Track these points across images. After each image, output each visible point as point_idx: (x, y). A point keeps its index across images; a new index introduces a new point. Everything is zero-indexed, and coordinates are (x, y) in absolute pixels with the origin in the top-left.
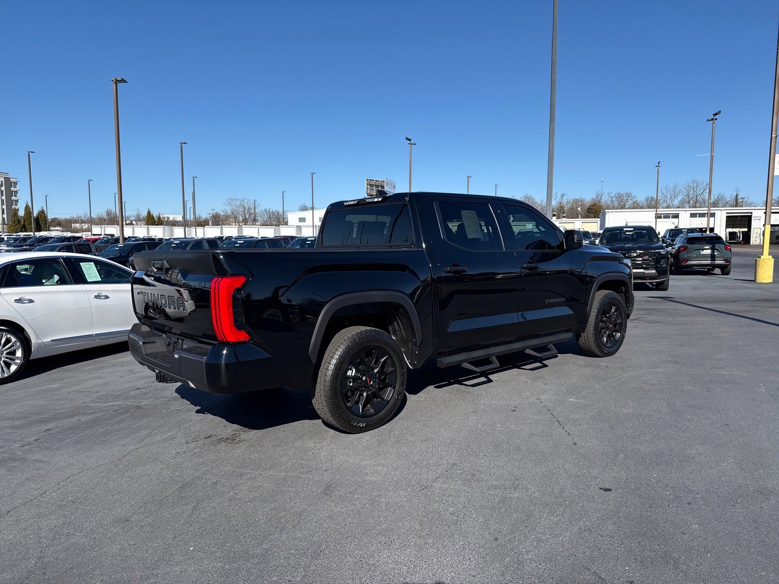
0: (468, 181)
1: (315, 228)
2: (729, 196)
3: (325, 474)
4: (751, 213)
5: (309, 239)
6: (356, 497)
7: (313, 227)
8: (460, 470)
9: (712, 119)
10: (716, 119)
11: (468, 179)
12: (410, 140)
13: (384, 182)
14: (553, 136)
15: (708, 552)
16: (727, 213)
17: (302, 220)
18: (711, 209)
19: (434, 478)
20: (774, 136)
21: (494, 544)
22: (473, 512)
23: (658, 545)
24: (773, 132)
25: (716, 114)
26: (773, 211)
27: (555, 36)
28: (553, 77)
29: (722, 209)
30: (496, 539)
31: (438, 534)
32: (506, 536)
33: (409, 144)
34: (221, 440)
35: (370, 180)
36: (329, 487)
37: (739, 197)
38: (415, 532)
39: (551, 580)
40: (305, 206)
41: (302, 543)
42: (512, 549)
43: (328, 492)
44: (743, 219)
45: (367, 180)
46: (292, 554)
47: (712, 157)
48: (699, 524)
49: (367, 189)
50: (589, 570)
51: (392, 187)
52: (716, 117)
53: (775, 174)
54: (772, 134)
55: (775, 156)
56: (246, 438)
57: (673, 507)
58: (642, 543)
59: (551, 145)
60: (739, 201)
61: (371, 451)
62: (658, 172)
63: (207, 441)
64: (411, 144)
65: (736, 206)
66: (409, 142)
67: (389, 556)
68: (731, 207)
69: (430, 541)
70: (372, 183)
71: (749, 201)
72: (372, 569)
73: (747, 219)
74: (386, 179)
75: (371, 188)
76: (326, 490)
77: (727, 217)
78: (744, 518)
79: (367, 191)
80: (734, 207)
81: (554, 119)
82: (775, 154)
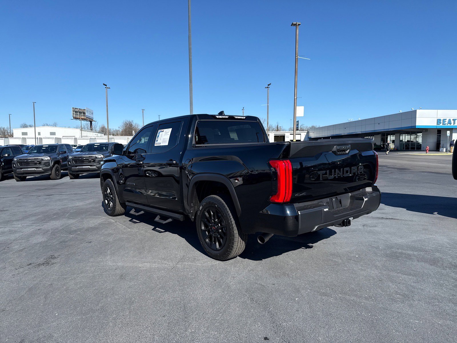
0: (143, 112)
1: (37, 139)
2: (274, 126)
3: (116, 271)
4: (285, 134)
5: (44, 146)
6: (139, 277)
7: (35, 139)
8: (188, 258)
9: (267, 87)
10: (269, 87)
11: (143, 111)
12: (106, 85)
13: (85, 110)
14: (192, 90)
15: (298, 270)
16: (274, 134)
17: (24, 134)
18: (269, 132)
19: (176, 263)
20: (296, 98)
21: (215, 282)
22: (201, 272)
23: (280, 270)
24: (295, 96)
25: (269, 85)
26: (296, 133)
27: (190, 35)
28: (190, 58)
29: (272, 132)
30: (215, 280)
31: (188, 284)
32: (219, 278)
33: (106, 88)
34: (39, 265)
35: (75, 108)
36: (122, 275)
37: (279, 127)
38: (177, 285)
39: (243, 290)
40: (25, 125)
41: (121, 300)
42: (224, 283)
43: (122, 278)
44: (281, 137)
45: (73, 108)
46: (118, 305)
47: (268, 106)
48: (293, 261)
49: (73, 114)
50: (257, 283)
51: (91, 113)
52: (269, 86)
53: (296, 116)
54: (295, 97)
55: (296, 107)
56: (55, 262)
57: (281, 257)
58: (274, 271)
59: (191, 95)
60: (279, 128)
61: (137, 257)
62: (243, 113)
63: (29, 266)
64: (107, 88)
65: (278, 131)
66: (105, 86)
67: (169, 296)
68: (275, 131)
69: (186, 287)
70: (76, 110)
71: (283, 128)
72: (163, 302)
73: (283, 137)
74: (86, 108)
75: (76, 114)
76: (121, 277)
77: (275, 136)
78: (308, 256)
79: (73, 115)
80: (276, 131)
81: (192, 81)
82: (296, 106)
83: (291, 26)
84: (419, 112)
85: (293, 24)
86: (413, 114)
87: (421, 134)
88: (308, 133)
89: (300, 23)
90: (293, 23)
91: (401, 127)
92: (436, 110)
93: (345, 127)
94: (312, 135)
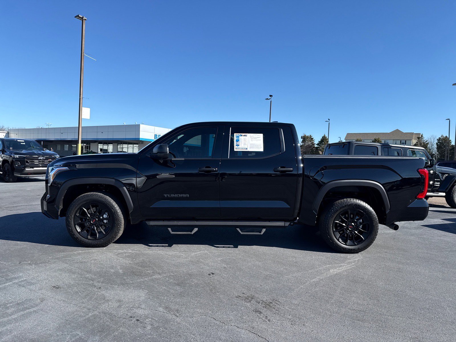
53: (82, 118)
82: (82, 107)
83: (75, 17)
84: (142, 126)
85: (78, 16)
86: (137, 128)
87: (137, 145)
88: (8, 133)
89: (86, 19)
90: (80, 16)
91: (125, 138)
92: (154, 127)
93: (62, 132)
94: (13, 136)
